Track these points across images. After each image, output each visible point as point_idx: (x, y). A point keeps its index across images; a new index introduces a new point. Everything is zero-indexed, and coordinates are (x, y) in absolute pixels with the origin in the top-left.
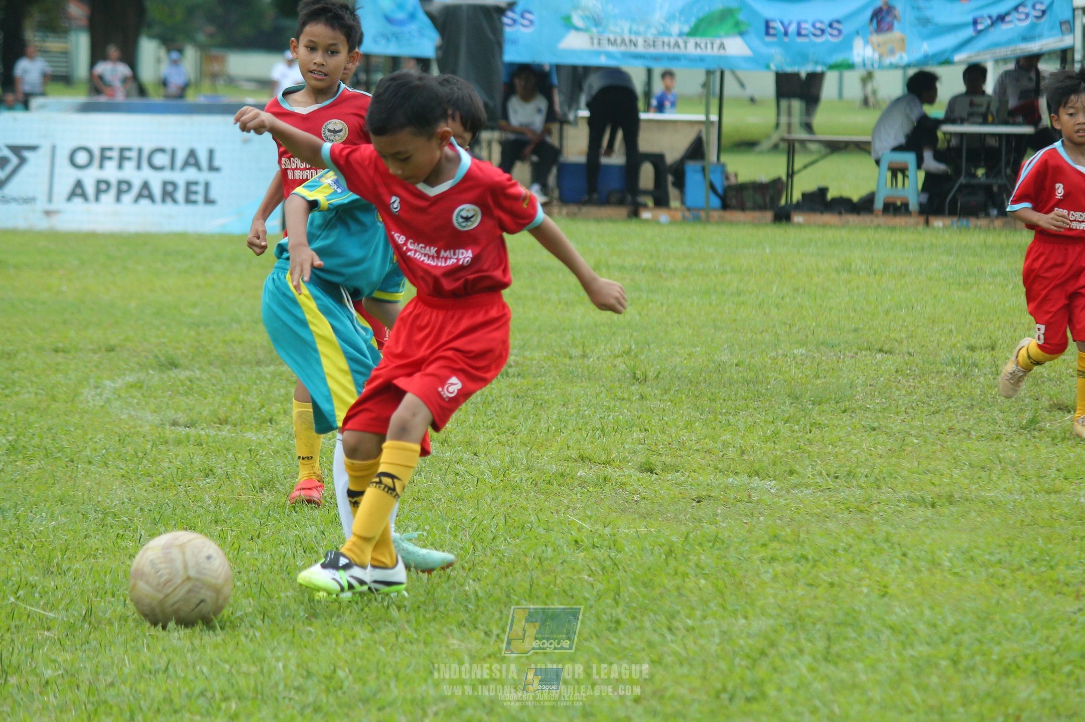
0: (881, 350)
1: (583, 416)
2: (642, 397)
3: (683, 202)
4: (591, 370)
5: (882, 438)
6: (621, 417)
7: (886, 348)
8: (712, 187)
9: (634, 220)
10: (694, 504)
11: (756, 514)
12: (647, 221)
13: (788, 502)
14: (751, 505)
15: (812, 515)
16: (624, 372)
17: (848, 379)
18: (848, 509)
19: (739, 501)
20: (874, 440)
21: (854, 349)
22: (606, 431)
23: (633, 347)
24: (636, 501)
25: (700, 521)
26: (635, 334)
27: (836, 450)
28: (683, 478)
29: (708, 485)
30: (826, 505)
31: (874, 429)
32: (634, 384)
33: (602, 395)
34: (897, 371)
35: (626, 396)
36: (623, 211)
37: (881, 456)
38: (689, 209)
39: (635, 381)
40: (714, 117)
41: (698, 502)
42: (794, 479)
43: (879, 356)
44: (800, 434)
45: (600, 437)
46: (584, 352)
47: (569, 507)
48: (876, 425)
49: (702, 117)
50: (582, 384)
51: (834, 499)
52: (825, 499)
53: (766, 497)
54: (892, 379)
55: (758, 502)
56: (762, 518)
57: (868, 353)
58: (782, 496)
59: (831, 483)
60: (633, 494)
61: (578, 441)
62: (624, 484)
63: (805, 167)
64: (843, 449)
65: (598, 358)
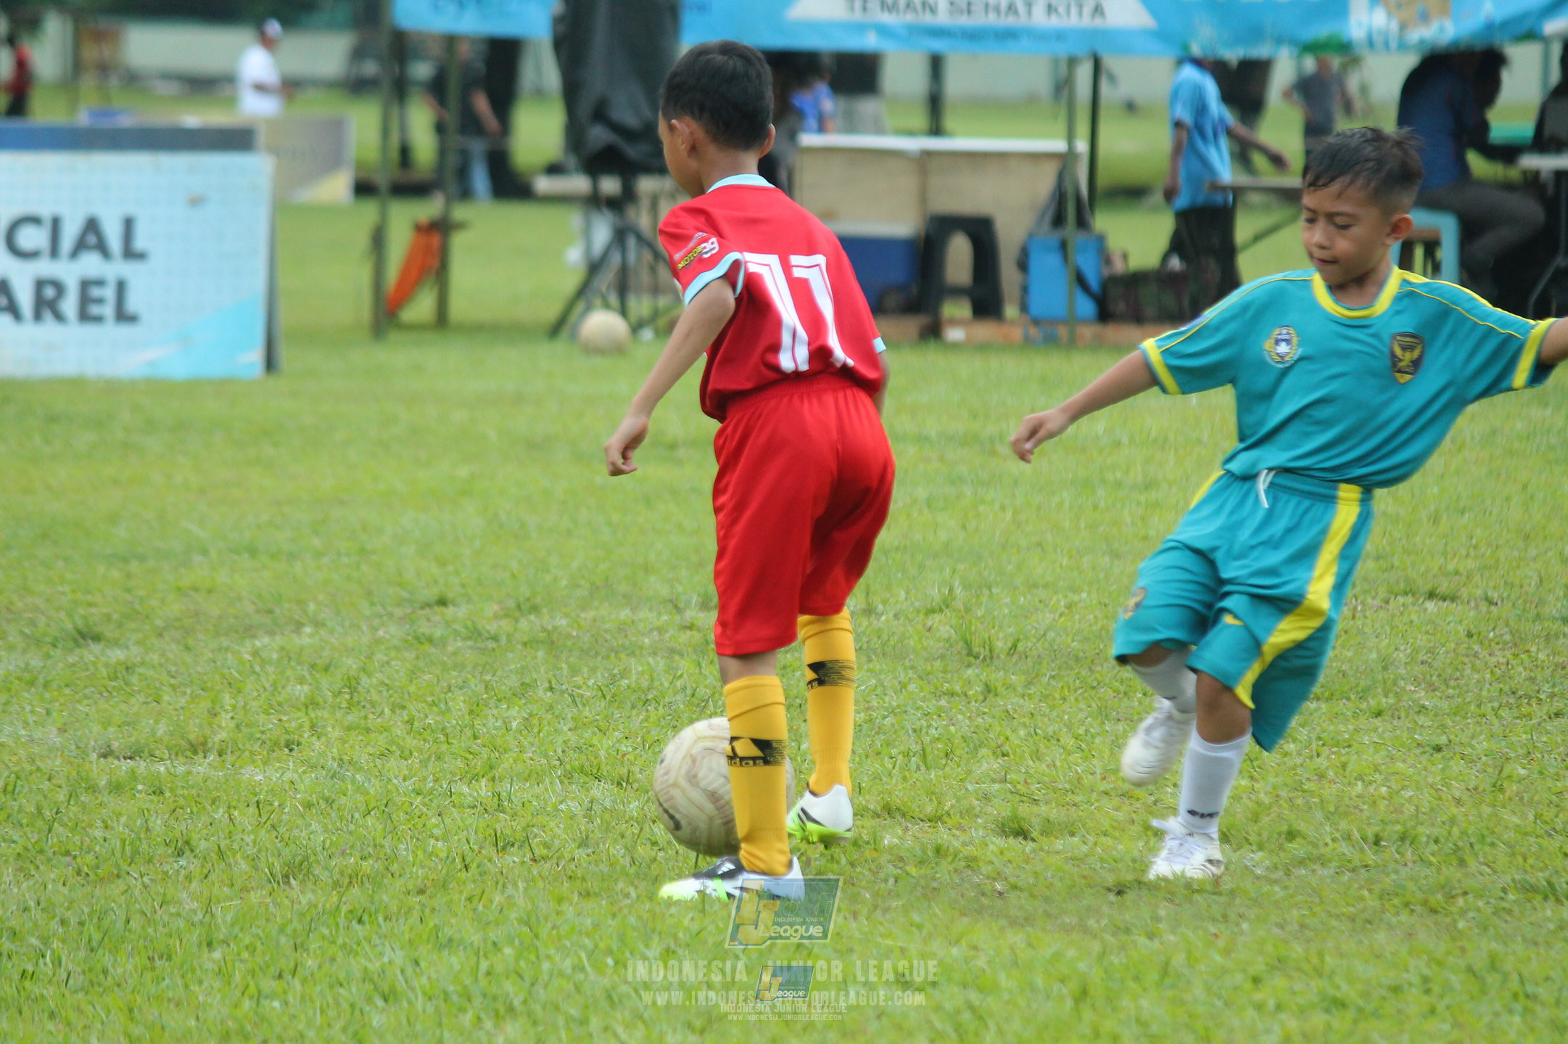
0: (1431, 595)
1: (880, 730)
2: (988, 690)
3: (1024, 308)
4: (885, 637)
5: (1457, 766)
6: (952, 728)
7: (1444, 588)
8: (1081, 280)
9: (932, 344)
10: (1112, 897)
11: (1232, 916)
12: (956, 346)
13: (1291, 892)
14: (1222, 899)
15: (1338, 917)
16: (948, 640)
17: (1378, 651)
18: (1407, 905)
19: (1198, 891)
20: (1443, 770)
21: (1382, 593)
22: (930, 758)
23: (958, 591)
24: (1000, 894)
25: (1127, 931)
26: (961, 567)
27: (1371, 789)
28: (1085, 848)
29: (1134, 861)
30: (1362, 899)
31: (1438, 749)
32: (969, 666)
33: (912, 687)
34: (1470, 635)
35: (957, 689)
36: (912, 325)
37: (1458, 802)
38: (1036, 322)
39: (972, 659)
40: (1082, 146)
41: (1119, 893)
42: (1296, 848)
43: (1430, 606)
44: (1299, 761)
45: (918, 768)
46: (868, 604)
47: (875, 907)
48: (1443, 740)
49: (1059, 145)
50: (871, 666)
51: (1377, 888)
52: (1361, 888)
53: (1248, 885)
54: (1462, 649)
55: (1232, 893)
56: (1245, 926)
57: (1409, 599)
58: (1276, 882)
59: (1371, 857)
60: (994, 879)
61: (876, 777)
62: (975, 859)
63: (1258, 238)
64: (1384, 789)
65: (896, 616)
